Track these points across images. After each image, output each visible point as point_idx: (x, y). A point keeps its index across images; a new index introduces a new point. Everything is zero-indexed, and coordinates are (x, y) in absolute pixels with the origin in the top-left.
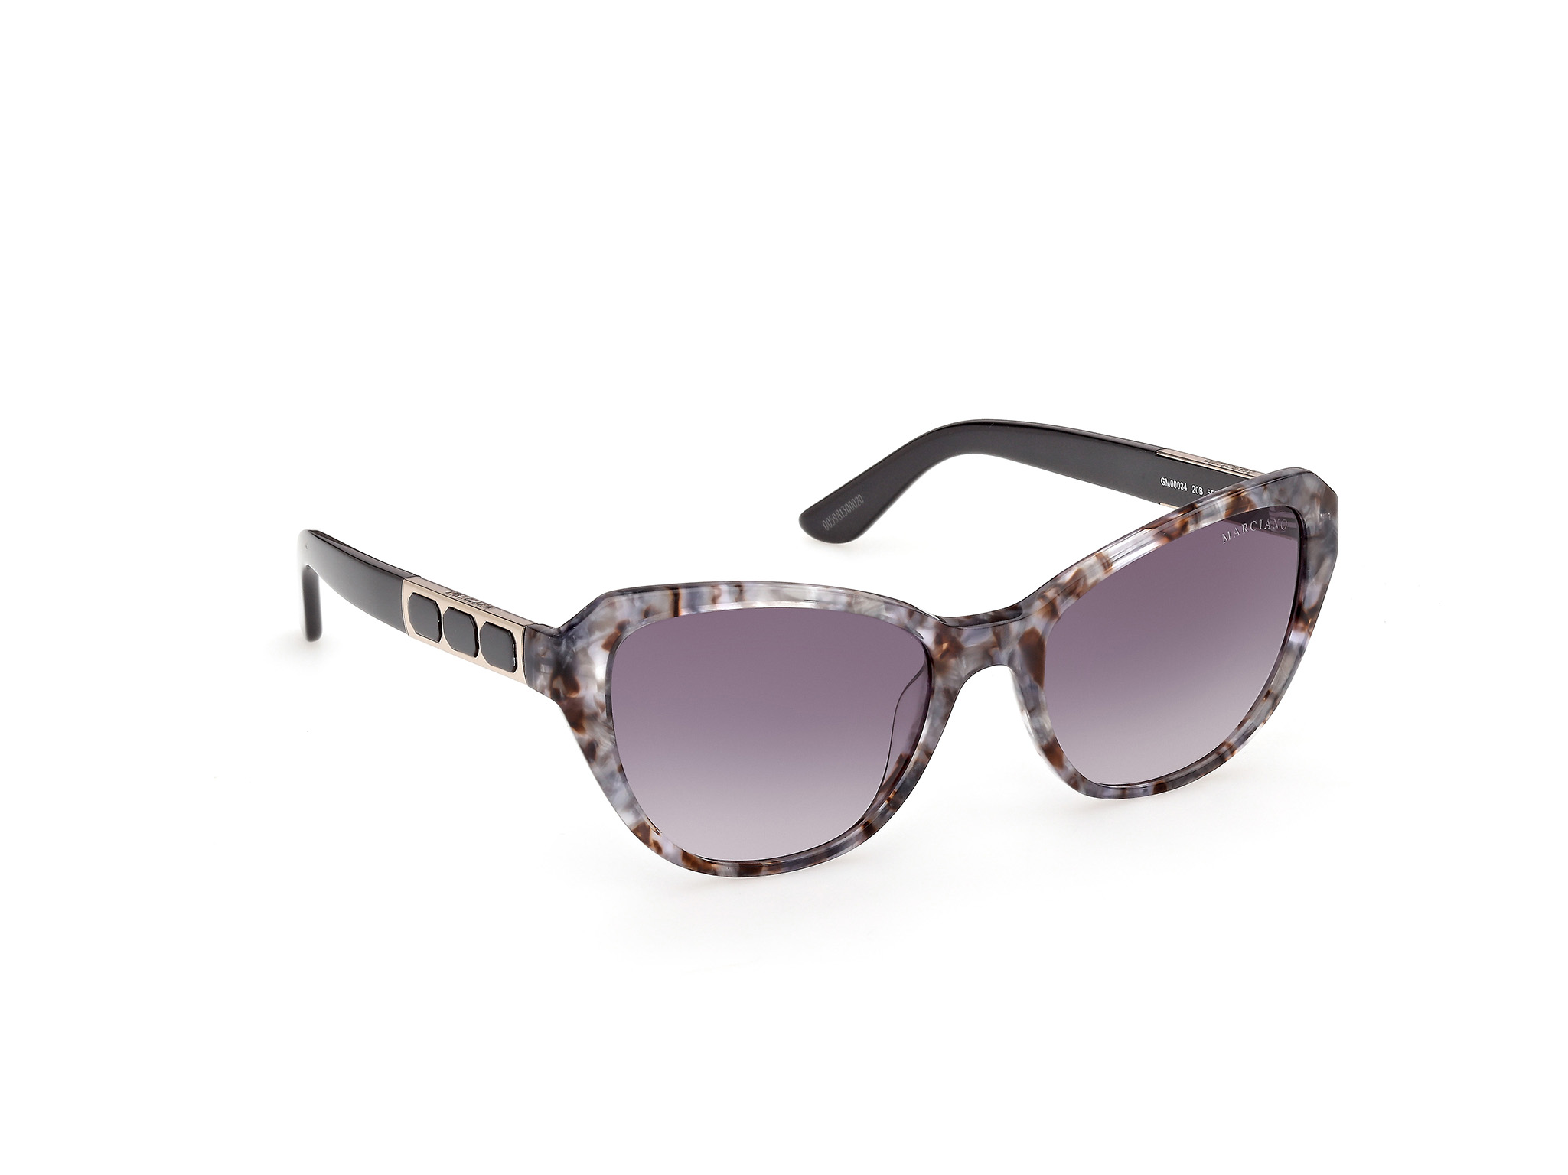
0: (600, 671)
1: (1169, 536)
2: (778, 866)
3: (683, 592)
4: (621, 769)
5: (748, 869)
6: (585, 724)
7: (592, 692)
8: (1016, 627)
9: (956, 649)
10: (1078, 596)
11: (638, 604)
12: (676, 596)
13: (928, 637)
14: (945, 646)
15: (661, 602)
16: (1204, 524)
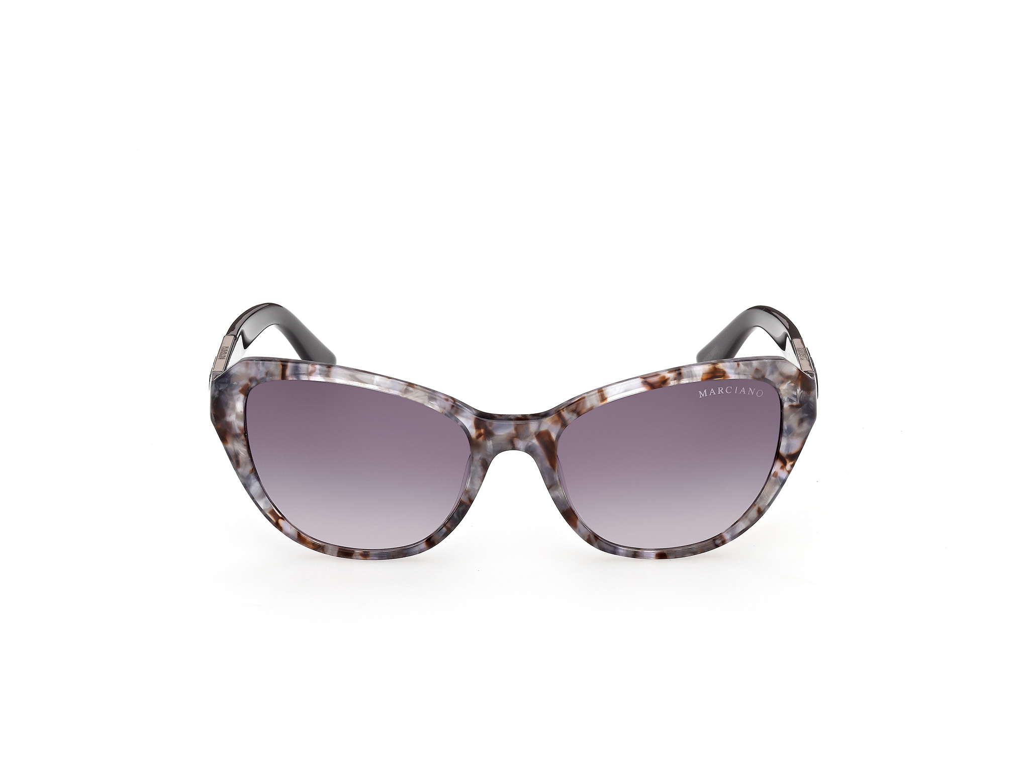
0: (239, 406)
1: (652, 386)
2: (366, 555)
3: (290, 365)
4: (254, 470)
5: (346, 553)
6: (229, 439)
7: (234, 418)
8: (533, 426)
9: (489, 434)
10: (579, 414)
11: (261, 368)
12: (284, 368)
13: (468, 422)
14: (482, 431)
15: (276, 369)
16: (684, 381)
